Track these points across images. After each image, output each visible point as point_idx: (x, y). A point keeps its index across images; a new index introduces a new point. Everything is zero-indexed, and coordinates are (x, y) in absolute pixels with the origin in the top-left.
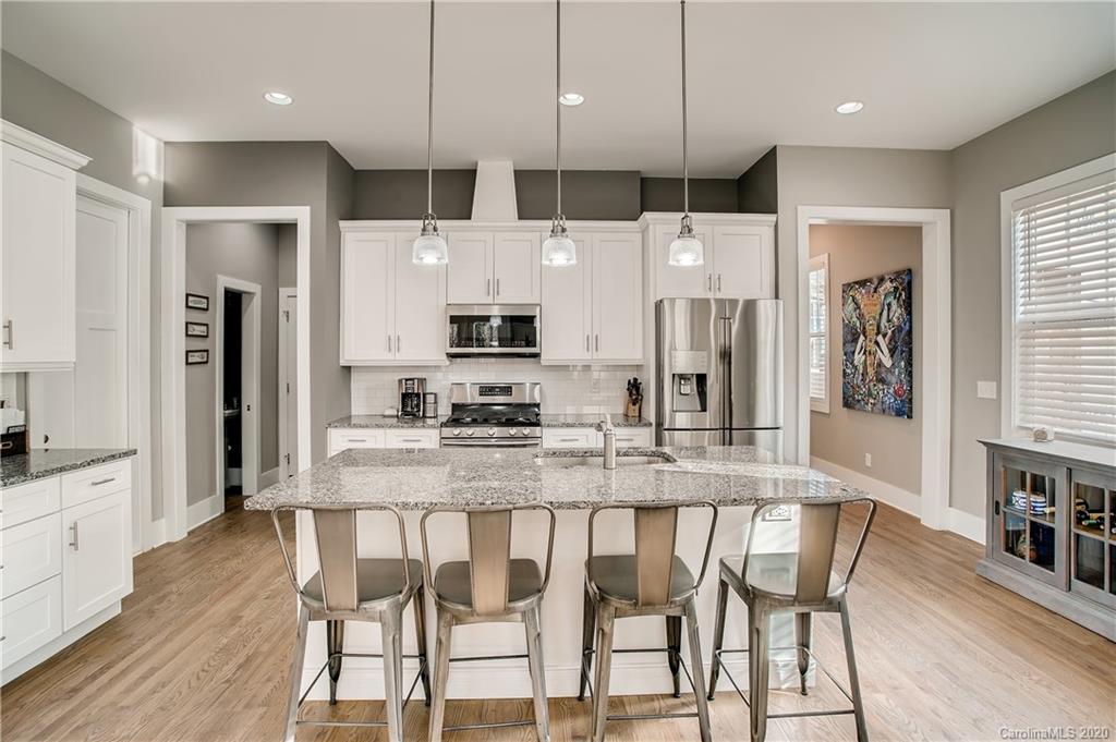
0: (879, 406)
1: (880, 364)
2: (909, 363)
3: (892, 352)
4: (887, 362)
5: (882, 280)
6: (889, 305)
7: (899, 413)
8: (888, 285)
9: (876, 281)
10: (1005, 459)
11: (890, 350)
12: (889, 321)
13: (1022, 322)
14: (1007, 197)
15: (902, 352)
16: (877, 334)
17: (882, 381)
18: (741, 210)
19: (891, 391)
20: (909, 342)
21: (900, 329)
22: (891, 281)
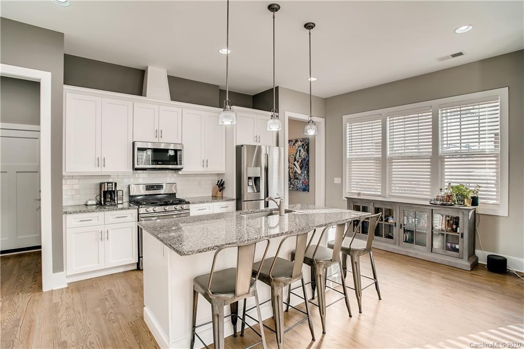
0: (295, 188)
1: (296, 172)
2: (308, 172)
3: (301, 168)
4: (299, 171)
5: (297, 141)
6: (300, 150)
7: (304, 190)
8: (300, 143)
9: (294, 141)
10: (353, 202)
11: (300, 167)
12: (300, 156)
13: (349, 158)
14: (345, 117)
15: (305, 168)
16: (295, 161)
17: (297, 179)
18: (254, 108)
19: (301, 182)
20: (308, 164)
21: (305, 159)
22: (301, 142)
